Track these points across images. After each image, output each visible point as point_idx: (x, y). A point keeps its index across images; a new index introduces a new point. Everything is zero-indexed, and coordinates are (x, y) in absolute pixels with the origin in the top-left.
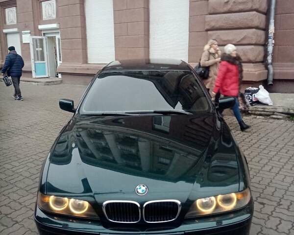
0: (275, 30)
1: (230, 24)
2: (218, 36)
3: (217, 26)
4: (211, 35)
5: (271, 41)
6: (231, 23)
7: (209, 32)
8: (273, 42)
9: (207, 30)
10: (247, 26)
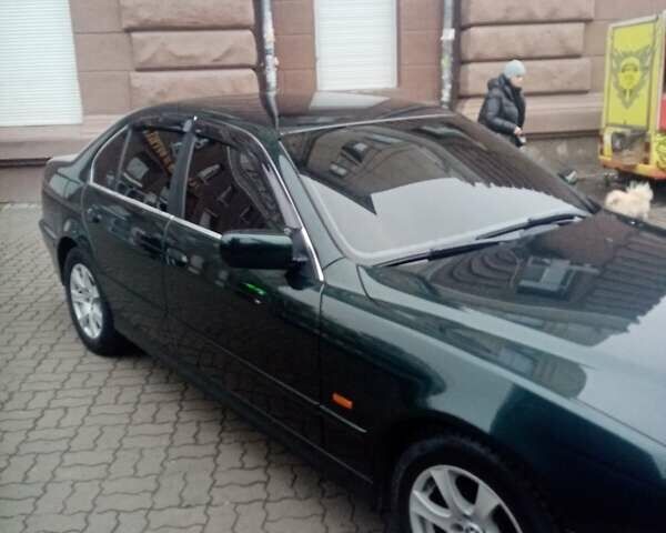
0: (276, 34)
1: (191, 17)
2: (163, 44)
3: (158, 18)
4: (143, 44)
5: (272, 60)
6: (194, 13)
7: (135, 35)
8: (276, 61)
9: (129, 30)
10: (232, 23)
